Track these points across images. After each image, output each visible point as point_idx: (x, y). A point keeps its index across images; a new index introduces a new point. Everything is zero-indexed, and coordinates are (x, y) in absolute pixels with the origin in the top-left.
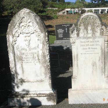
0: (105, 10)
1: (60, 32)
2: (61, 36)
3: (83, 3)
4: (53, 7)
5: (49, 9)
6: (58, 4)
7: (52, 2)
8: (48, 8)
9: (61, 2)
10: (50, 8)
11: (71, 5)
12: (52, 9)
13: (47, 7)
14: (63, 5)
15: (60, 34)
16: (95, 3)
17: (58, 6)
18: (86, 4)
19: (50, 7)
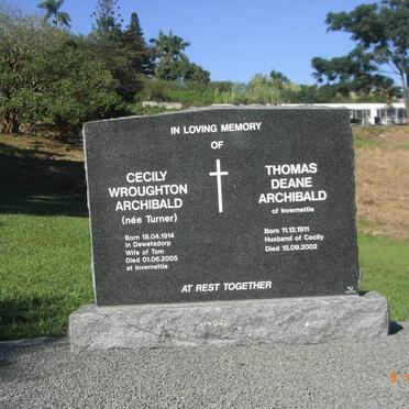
0: (369, 111)
1: (143, 213)
2: (150, 254)
3: (281, 88)
4: (164, 100)
5: (148, 107)
6: (182, 89)
7: (161, 81)
8: (144, 104)
9: (195, 82)
10: (153, 104)
11: (233, 94)
12: (161, 105)
13: (139, 100)
14: (202, 91)
15: (146, 228)
16: (332, 83)
17: (181, 94)
18: (289, 91)
19: (151, 100)
